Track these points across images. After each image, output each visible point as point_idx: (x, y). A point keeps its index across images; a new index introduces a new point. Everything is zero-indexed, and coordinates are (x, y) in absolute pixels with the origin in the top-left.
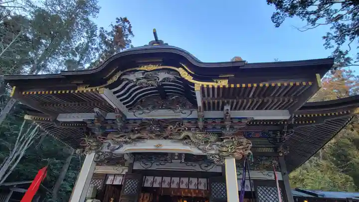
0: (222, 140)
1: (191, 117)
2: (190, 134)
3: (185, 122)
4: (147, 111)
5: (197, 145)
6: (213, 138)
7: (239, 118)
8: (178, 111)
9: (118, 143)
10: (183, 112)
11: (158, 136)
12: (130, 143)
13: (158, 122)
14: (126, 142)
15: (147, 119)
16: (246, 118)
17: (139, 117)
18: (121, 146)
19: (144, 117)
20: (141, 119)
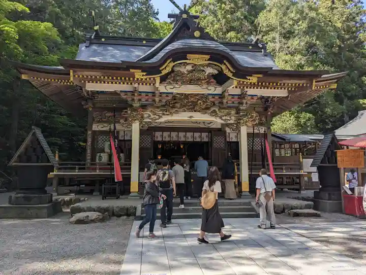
0: (239, 113)
1: (215, 93)
2: (217, 110)
3: (210, 97)
4: (177, 86)
6: (232, 112)
7: (252, 96)
8: (204, 87)
9: (157, 114)
10: (209, 88)
11: (190, 110)
12: (168, 115)
13: (187, 96)
14: (164, 114)
15: (178, 94)
16: (257, 95)
17: (170, 91)
18: (160, 117)
19: (175, 91)
20: (172, 93)
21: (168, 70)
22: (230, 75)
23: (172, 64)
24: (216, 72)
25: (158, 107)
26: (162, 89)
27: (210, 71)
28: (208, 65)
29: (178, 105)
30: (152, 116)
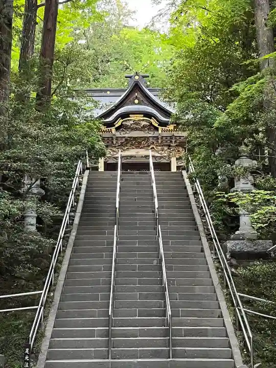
0: (170, 149)
1: (154, 136)
2: (155, 147)
3: (151, 138)
4: (128, 132)
5: (158, 152)
6: (166, 148)
7: (180, 136)
8: (146, 132)
9: (115, 151)
10: (149, 133)
11: (137, 147)
12: (122, 151)
13: (135, 138)
14: (119, 151)
15: (128, 137)
17: (124, 136)
19: (126, 135)
20: (125, 137)
21: (119, 124)
22: (156, 125)
23: (122, 120)
24: (148, 124)
25: (115, 147)
26: (118, 134)
27: (144, 123)
28: (143, 120)
29: (129, 145)
30: (112, 153)
